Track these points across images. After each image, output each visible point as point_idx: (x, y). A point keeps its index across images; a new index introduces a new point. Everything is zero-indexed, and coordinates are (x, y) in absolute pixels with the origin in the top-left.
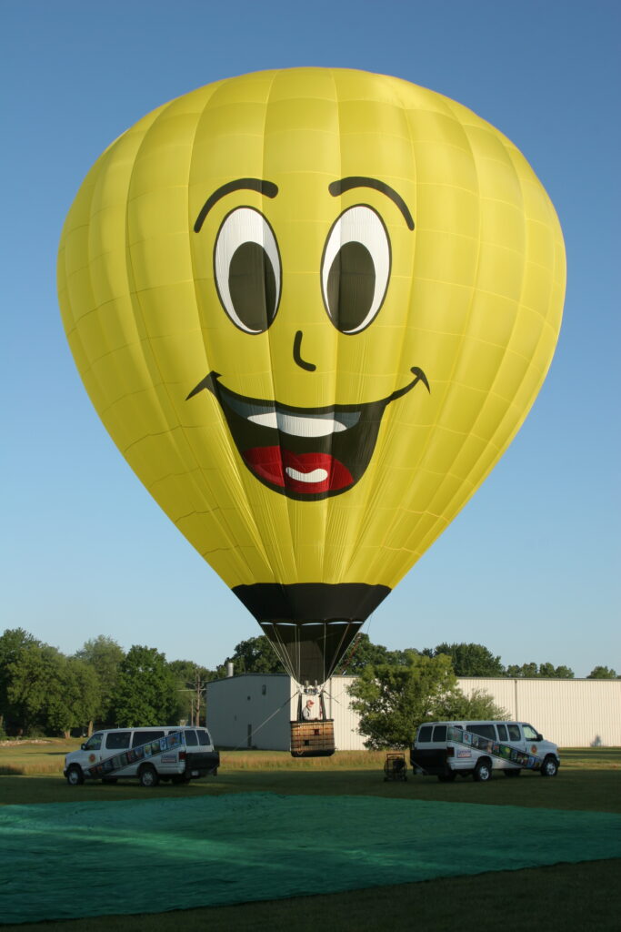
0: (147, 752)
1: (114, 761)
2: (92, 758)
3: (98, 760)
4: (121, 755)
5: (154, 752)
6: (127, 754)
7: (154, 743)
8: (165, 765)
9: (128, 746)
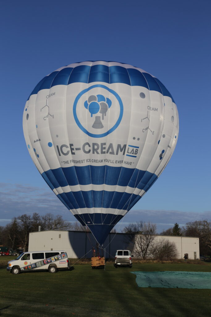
0: (53, 260)
1: (37, 264)
2: (26, 263)
3: (28, 264)
4: (40, 262)
5: (56, 260)
6: (43, 261)
7: (56, 257)
8: (61, 264)
9: (44, 258)
